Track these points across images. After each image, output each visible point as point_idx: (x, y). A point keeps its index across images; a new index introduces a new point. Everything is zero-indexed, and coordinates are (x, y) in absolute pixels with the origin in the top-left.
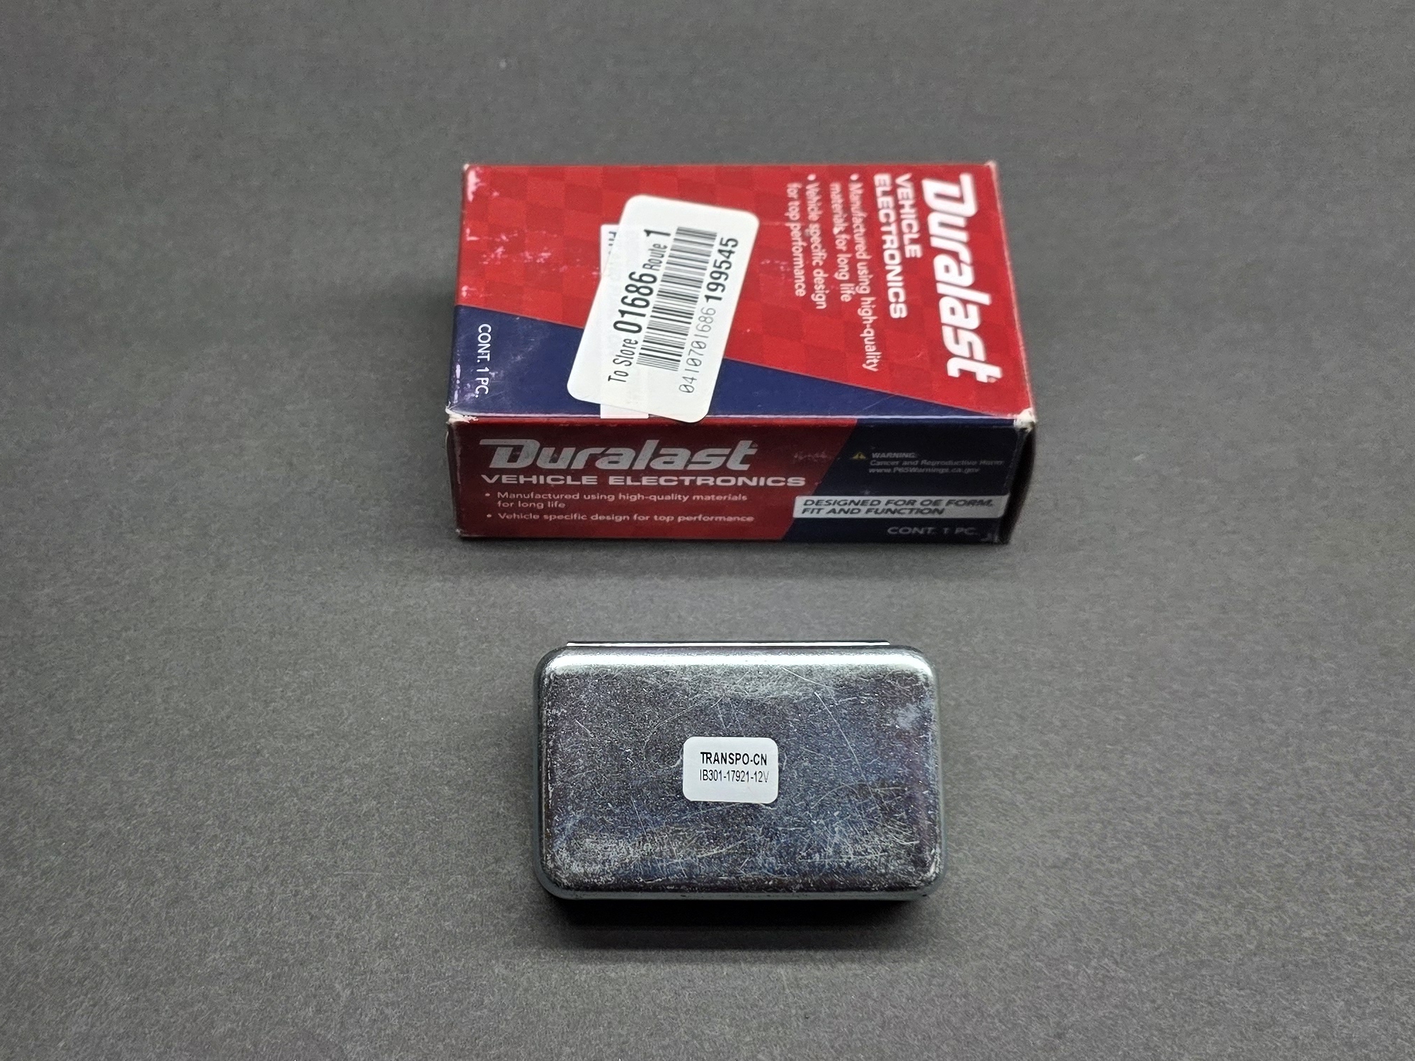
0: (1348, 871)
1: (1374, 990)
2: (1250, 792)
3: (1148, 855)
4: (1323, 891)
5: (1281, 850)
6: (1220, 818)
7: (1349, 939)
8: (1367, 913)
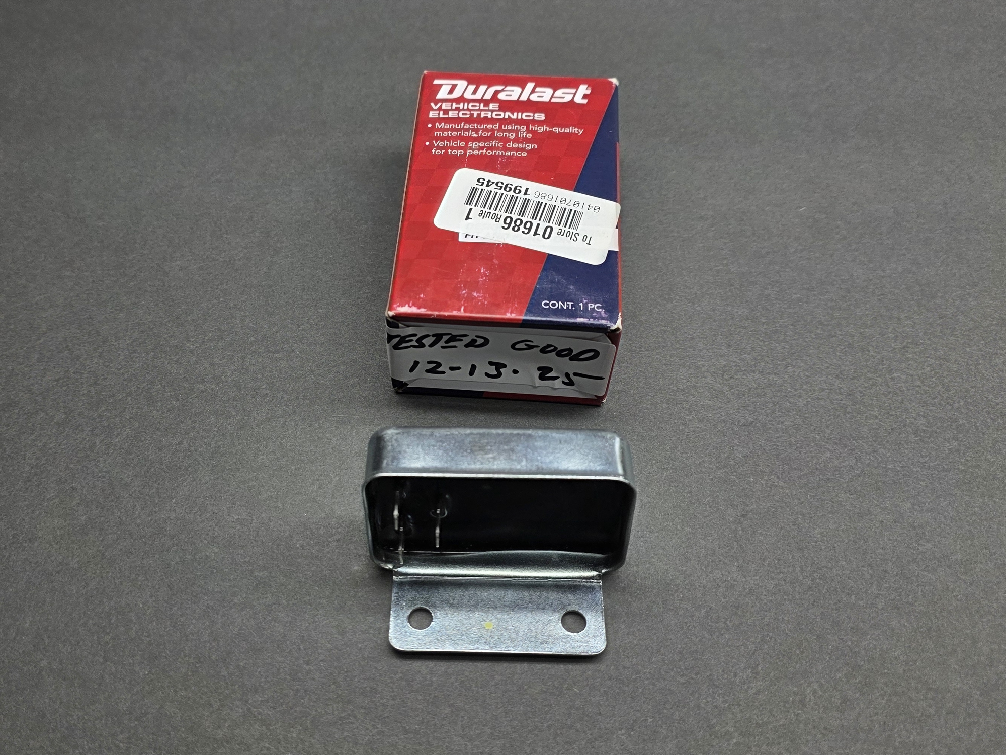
0: (916, 433)
1: (928, 498)
2: (860, 389)
3: (799, 421)
4: (900, 444)
5: (876, 421)
6: (842, 402)
7: (915, 470)
8: (926, 456)
